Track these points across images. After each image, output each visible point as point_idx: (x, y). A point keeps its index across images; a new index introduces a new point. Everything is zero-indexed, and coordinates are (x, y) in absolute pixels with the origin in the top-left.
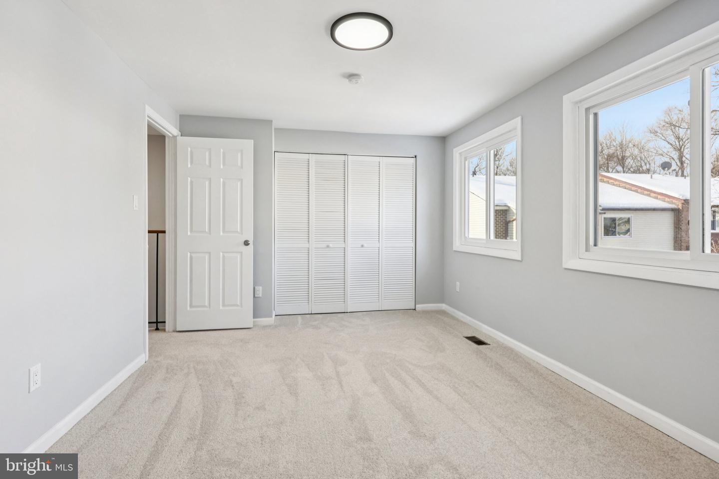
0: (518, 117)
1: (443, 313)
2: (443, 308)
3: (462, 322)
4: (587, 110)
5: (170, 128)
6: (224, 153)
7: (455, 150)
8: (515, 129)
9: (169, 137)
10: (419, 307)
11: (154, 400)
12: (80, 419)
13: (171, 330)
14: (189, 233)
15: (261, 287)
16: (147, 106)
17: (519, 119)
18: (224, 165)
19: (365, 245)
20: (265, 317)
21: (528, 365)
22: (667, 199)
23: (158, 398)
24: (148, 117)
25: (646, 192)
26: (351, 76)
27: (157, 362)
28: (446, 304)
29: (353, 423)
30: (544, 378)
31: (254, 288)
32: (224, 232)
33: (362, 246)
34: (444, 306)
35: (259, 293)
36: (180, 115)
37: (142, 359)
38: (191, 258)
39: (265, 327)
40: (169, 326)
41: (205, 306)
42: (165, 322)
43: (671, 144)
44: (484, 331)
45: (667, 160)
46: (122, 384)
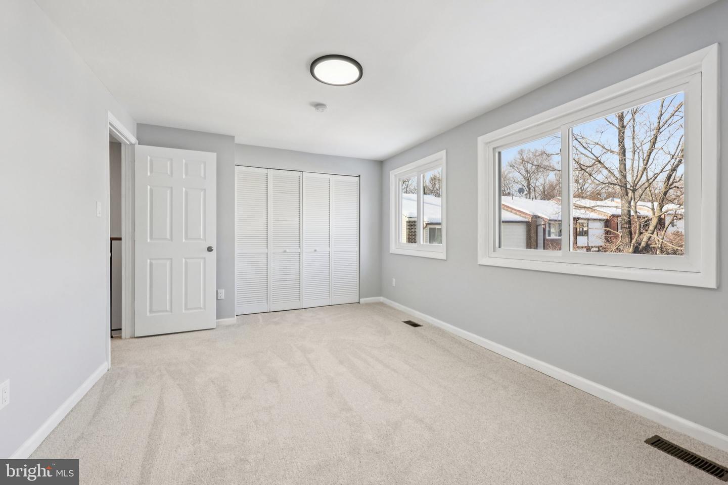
0: (443, 150)
1: (382, 304)
2: (381, 301)
3: (398, 310)
4: (494, 149)
5: (128, 136)
6: (186, 165)
7: (391, 173)
8: (441, 159)
9: (126, 144)
10: (362, 300)
11: (132, 405)
12: (49, 433)
13: (128, 337)
14: (149, 240)
15: (224, 290)
16: (109, 113)
17: (444, 152)
18: (186, 174)
19: (318, 250)
20: (229, 317)
21: (454, 339)
22: (522, 215)
23: (135, 402)
24: (111, 124)
25: (509, 210)
26: (318, 105)
27: (122, 368)
28: (384, 297)
29: (333, 399)
30: (467, 347)
31: (217, 291)
32: (186, 238)
33: (315, 251)
34: (381, 299)
35: (222, 295)
36: (138, 124)
37: (105, 366)
38: (151, 264)
39: (228, 327)
40: (125, 332)
41: (166, 311)
42: (121, 329)
43: (523, 176)
44: (417, 316)
45: (521, 187)
46: (87, 394)
